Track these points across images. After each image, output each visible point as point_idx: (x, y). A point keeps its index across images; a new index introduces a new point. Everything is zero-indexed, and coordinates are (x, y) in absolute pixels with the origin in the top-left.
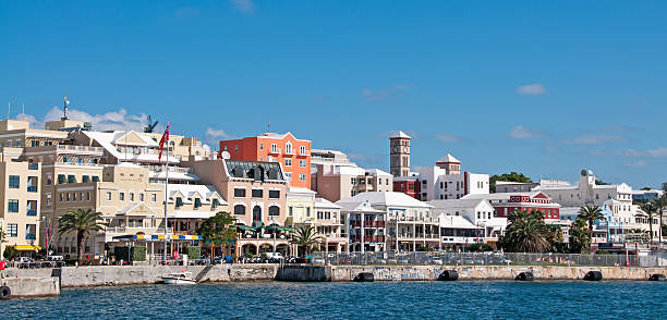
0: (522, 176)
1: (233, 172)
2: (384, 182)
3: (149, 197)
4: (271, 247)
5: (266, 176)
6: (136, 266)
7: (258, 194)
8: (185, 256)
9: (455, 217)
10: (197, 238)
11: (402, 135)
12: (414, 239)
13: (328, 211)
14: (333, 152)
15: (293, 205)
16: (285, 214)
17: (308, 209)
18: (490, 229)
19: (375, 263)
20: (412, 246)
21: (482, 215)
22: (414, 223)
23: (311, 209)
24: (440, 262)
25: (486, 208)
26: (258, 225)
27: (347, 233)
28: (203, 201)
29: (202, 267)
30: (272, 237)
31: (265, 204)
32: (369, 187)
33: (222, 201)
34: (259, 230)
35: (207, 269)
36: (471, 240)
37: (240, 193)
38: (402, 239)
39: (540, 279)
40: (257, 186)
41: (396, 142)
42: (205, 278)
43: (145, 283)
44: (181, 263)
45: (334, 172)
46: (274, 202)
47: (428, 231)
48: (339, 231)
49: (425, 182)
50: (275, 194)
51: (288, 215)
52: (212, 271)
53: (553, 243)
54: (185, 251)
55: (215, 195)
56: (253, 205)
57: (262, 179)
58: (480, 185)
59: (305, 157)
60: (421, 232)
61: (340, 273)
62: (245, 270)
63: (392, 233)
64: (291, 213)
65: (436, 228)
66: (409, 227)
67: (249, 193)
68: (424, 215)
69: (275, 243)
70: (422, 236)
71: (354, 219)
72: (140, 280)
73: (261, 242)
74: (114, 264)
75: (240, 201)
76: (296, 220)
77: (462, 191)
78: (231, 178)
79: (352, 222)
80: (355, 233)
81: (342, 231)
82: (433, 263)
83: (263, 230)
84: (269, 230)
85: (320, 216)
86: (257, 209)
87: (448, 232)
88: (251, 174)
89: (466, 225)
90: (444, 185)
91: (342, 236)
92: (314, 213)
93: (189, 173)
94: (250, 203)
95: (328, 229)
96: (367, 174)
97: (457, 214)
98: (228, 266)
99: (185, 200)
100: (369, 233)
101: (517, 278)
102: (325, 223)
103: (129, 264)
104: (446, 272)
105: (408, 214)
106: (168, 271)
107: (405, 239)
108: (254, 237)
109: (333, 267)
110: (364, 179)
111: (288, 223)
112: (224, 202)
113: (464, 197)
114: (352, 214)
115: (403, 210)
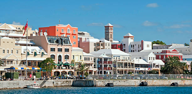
0: (161, 42)
1: (50, 41)
2: (107, 45)
3: (15, 51)
4: (66, 72)
5: (63, 42)
6: (15, 81)
7: (60, 50)
8: (35, 77)
9: (140, 59)
10: (39, 69)
11: (110, 25)
12: (124, 69)
13: (89, 57)
14: (84, 32)
15: (74, 54)
16: (71, 58)
17: (81, 56)
18: (154, 64)
19: (113, 79)
20: (123, 71)
21: (151, 58)
22: (124, 62)
23: (82, 57)
24: (139, 78)
25: (152, 55)
26: (61, 63)
27: (96, 66)
28: (38, 53)
29: (42, 81)
30: (66, 68)
31: (63, 54)
32: (102, 47)
33: (45, 53)
34: (61, 65)
35: (44, 82)
36: (147, 69)
37: (53, 50)
38: (119, 69)
39: (181, 85)
40: (60, 47)
41: (107, 28)
42: (43, 86)
43: (19, 88)
44: (33, 79)
45: (87, 41)
46: (67, 54)
47: (129, 66)
48: (93, 65)
49: (124, 45)
50: (67, 50)
51: (72, 59)
52: (46, 82)
53: (184, 70)
54: (34, 74)
55: (42, 51)
56: (58, 55)
57: (62, 44)
58: (148, 46)
59: (75, 35)
60: (126, 66)
61: (100, 83)
62: (60, 82)
63: (115, 66)
64: (74, 58)
65: (132, 64)
66: (121, 63)
67: (56, 50)
68: (127, 59)
69: (67, 71)
70: (127, 68)
71: (99, 60)
72: (18, 87)
73: (62, 70)
74: (5, 80)
75: (53, 53)
76: (76, 61)
77: (141, 48)
78: (49, 44)
79: (98, 62)
80: (99, 66)
81: (94, 66)
82: (136, 79)
83: (62, 65)
84: (65, 65)
85: (85, 59)
86: (60, 56)
87: (137, 66)
88: (57, 42)
89: (144, 63)
90: (132, 46)
91: (94, 68)
92: (83, 58)
93: (31, 41)
94: (57, 54)
95: (89, 65)
96: (100, 41)
97: (140, 58)
98: (53, 80)
99: (30, 53)
100: (105, 66)
101: (171, 85)
102: (88, 62)
103: (12, 80)
104: (142, 83)
105: (121, 58)
106: (29, 83)
107: (120, 69)
108: (59, 68)
109: (97, 81)
110: (99, 44)
111: (73, 62)
112: (47, 54)
113: (142, 51)
114: (98, 58)
115: (119, 57)
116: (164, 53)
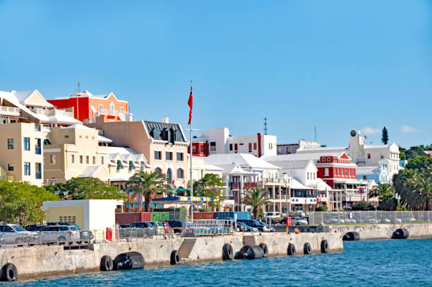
1: (151, 133)
3: (98, 160)
16: (187, 176)
20: (272, 207)
21: (309, 175)
25: (313, 169)
31: (174, 166)
33: (146, 164)
36: (308, 201)
40: (169, 148)
46: (181, 167)
49: (214, 144)
51: (189, 178)
56: (167, 167)
57: (172, 141)
58: (270, 146)
60: (278, 193)
67: (164, 156)
68: (274, 177)
70: (279, 197)
71: (232, 181)
75: (158, 164)
77: (255, 152)
78: (153, 141)
79: (230, 184)
86: (170, 171)
90: (233, 147)
94: (165, 165)
105: (265, 175)
114: (230, 176)
115: (261, 172)
116: (326, 162)
